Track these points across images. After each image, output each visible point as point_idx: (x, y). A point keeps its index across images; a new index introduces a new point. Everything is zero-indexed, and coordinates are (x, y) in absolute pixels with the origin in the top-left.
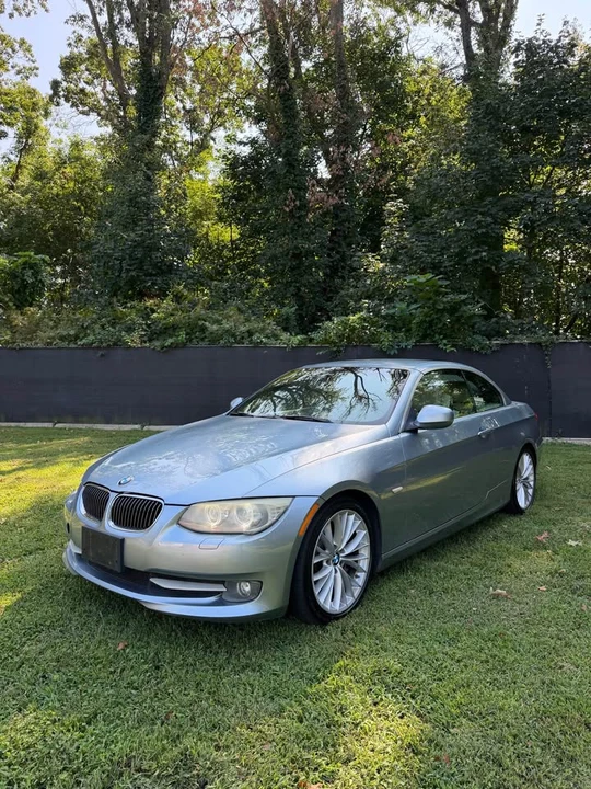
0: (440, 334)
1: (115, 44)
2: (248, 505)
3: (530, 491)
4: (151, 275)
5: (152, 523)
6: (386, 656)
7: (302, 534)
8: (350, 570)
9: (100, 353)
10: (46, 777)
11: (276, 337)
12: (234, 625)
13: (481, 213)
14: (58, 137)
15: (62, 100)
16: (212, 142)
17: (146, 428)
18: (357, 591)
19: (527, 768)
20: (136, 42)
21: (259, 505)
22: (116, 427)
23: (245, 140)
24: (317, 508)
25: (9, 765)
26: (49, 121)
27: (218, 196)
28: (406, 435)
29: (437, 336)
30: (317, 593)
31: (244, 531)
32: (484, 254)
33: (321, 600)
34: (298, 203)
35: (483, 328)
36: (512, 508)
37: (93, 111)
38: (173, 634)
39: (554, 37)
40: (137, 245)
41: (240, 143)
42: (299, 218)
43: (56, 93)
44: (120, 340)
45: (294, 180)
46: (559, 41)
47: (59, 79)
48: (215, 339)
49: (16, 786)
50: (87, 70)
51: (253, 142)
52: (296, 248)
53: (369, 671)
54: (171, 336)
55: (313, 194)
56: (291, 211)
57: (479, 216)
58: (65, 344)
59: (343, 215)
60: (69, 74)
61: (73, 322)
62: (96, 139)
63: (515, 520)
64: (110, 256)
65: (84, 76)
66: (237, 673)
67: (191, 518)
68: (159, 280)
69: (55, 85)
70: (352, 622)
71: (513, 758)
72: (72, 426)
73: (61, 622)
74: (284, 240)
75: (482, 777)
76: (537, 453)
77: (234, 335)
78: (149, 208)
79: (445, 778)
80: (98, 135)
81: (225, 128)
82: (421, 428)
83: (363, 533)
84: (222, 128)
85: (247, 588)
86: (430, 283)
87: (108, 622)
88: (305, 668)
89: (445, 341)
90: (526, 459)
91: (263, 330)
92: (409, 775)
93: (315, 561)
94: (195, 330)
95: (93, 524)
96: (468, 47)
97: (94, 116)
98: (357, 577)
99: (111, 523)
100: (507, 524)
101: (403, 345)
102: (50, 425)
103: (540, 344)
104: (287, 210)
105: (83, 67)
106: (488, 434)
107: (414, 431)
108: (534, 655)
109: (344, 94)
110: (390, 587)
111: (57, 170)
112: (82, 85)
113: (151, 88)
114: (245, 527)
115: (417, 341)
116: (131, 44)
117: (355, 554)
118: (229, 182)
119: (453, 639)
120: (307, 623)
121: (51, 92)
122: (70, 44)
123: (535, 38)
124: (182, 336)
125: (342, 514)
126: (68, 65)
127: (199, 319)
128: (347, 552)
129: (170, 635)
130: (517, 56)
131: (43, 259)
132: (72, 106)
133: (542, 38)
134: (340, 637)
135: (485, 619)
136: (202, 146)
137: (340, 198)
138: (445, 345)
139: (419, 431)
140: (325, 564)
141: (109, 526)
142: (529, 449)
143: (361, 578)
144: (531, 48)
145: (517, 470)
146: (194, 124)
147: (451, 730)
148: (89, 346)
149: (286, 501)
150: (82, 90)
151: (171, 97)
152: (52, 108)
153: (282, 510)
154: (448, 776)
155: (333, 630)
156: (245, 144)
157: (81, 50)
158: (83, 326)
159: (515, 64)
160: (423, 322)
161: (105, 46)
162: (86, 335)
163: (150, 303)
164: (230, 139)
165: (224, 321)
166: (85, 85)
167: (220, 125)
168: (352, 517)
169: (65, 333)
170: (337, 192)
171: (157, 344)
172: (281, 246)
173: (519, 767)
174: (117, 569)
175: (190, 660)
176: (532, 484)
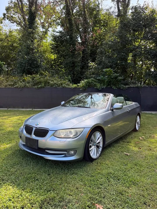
0: (112, 84)
1: (22, 3)
2: (72, 130)
3: (139, 125)
4: (33, 68)
5: (46, 135)
6: (110, 169)
7: (87, 138)
8: (98, 147)
9: (20, 89)
10: (24, 205)
11: (69, 85)
12: (68, 162)
13: (123, 53)
14: (5, 29)
15: (6, 19)
16: (48, 32)
17: (33, 110)
18: (100, 153)
19: (151, 197)
20: (28, 3)
21: (75, 130)
22: (25, 109)
23: (58, 31)
24: (90, 131)
25: (13, 202)
26: (2, 25)
27: (51, 46)
28: (111, 111)
29: (112, 85)
30: (90, 153)
31: (71, 137)
32: (124, 63)
33: (91, 155)
34: (73, 49)
35: (123, 83)
36: (135, 130)
37: (15, 22)
38: (52, 165)
39: (142, 6)
40: (30, 60)
41: (57, 32)
42: (74, 52)
43: (5, 17)
44: (26, 86)
45: (72, 42)
46: (143, 6)
47: (5, 13)
48: (52, 85)
49: (15, 208)
50: (13, 11)
51: (60, 32)
52: (73, 61)
53: (106, 173)
54: (40, 85)
55: (77, 46)
56: (72, 51)
57: (122, 53)
58: (10, 87)
59: (85, 52)
60: (8, 11)
61: (12, 81)
62: (16, 30)
63: (136, 133)
64: (22, 63)
65: (12, 12)
66: (71, 175)
67: (57, 134)
68: (36, 69)
69: (4, 15)
70: (99, 161)
71: (147, 195)
72: (12, 109)
73: (20, 163)
74: (70, 59)
75: (140, 200)
76: (141, 115)
77: (57, 85)
78: (33, 49)
79: (131, 201)
80: (16, 29)
81: (52, 28)
82: (114, 109)
83: (101, 137)
84: (51, 28)
85: (72, 152)
86: (110, 71)
87: (33, 163)
88: (89, 173)
89: (114, 86)
90: (138, 117)
91: (65, 83)
92: (121, 200)
93: (90, 145)
94: (46, 83)
95: (28, 136)
96: (118, 8)
97: (15, 24)
98: (99, 149)
99: (34, 136)
100: (134, 134)
101: (103, 87)
102: (7, 109)
103: (138, 87)
104: (71, 50)
105: (12, 10)
106: (130, 111)
107: (112, 110)
108: (148, 168)
109: (85, 20)
110: (107, 151)
111: (6, 39)
112: (12, 15)
113: (32, 16)
114: (71, 136)
115: (106, 86)
116: (26, 4)
117: (99, 143)
118: (53, 43)
119: (126, 164)
120: (87, 161)
121: (3, 17)
122: (9, 3)
123: (137, 6)
124: (43, 85)
125: (96, 132)
126: (8, 9)
127: (48, 80)
128: (97, 142)
129: (51, 166)
130: (132, 11)
131: (3, 63)
132: (9, 21)
133: (139, 6)
134: (97, 165)
135: (133, 159)
136: (46, 33)
137: (85, 47)
138: (114, 87)
139: (114, 110)
140: (92, 146)
141: (33, 137)
142: (139, 114)
143: (101, 149)
144: (136, 8)
145: (136, 120)
146: (43, 27)
147: (130, 188)
148: (17, 87)
149: (82, 129)
150: (12, 16)
151: (37, 19)
152: (3, 21)
153: (81, 132)
154: (131, 200)
155: (94, 163)
156: (58, 32)
157: (12, 5)
158: (15, 82)
159: (131, 12)
160: (108, 81)
161: (19, 4)
162: (16, 84)
163: (34, 75)
164: (54, 31)
165: (55, 81)
166: (13, 15)
167: (51, 27)
168: (99, 133)
169: (10, 84)
170: (84, 46)
171: (36, 87)
172: (69, 60)
173: (149, 197)
174: (36, 148)
175: (58, 172)
176: (139, 123)
